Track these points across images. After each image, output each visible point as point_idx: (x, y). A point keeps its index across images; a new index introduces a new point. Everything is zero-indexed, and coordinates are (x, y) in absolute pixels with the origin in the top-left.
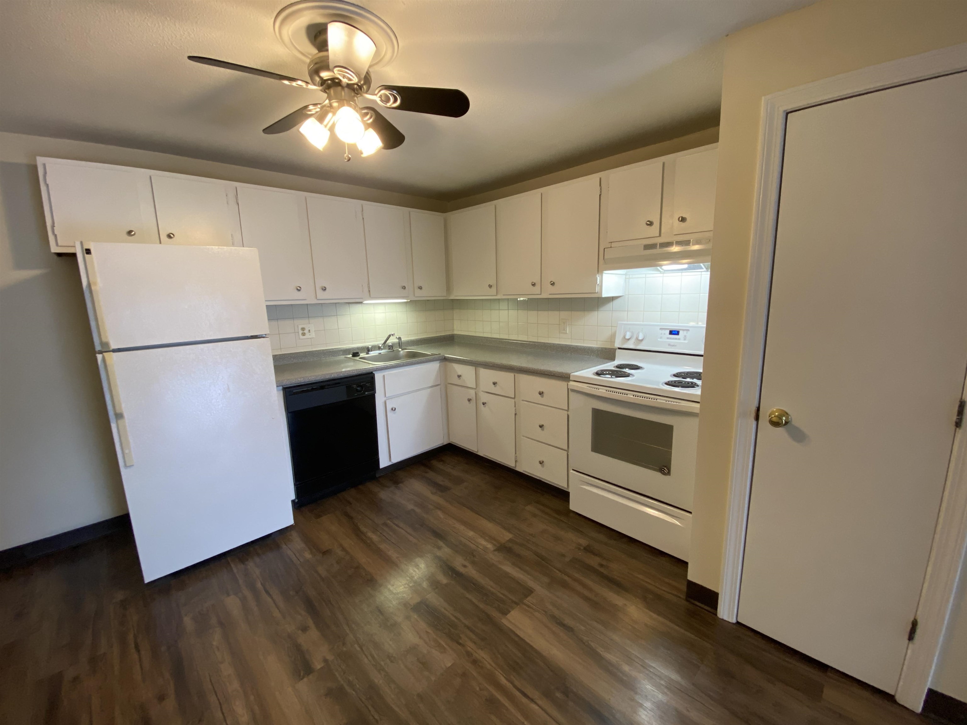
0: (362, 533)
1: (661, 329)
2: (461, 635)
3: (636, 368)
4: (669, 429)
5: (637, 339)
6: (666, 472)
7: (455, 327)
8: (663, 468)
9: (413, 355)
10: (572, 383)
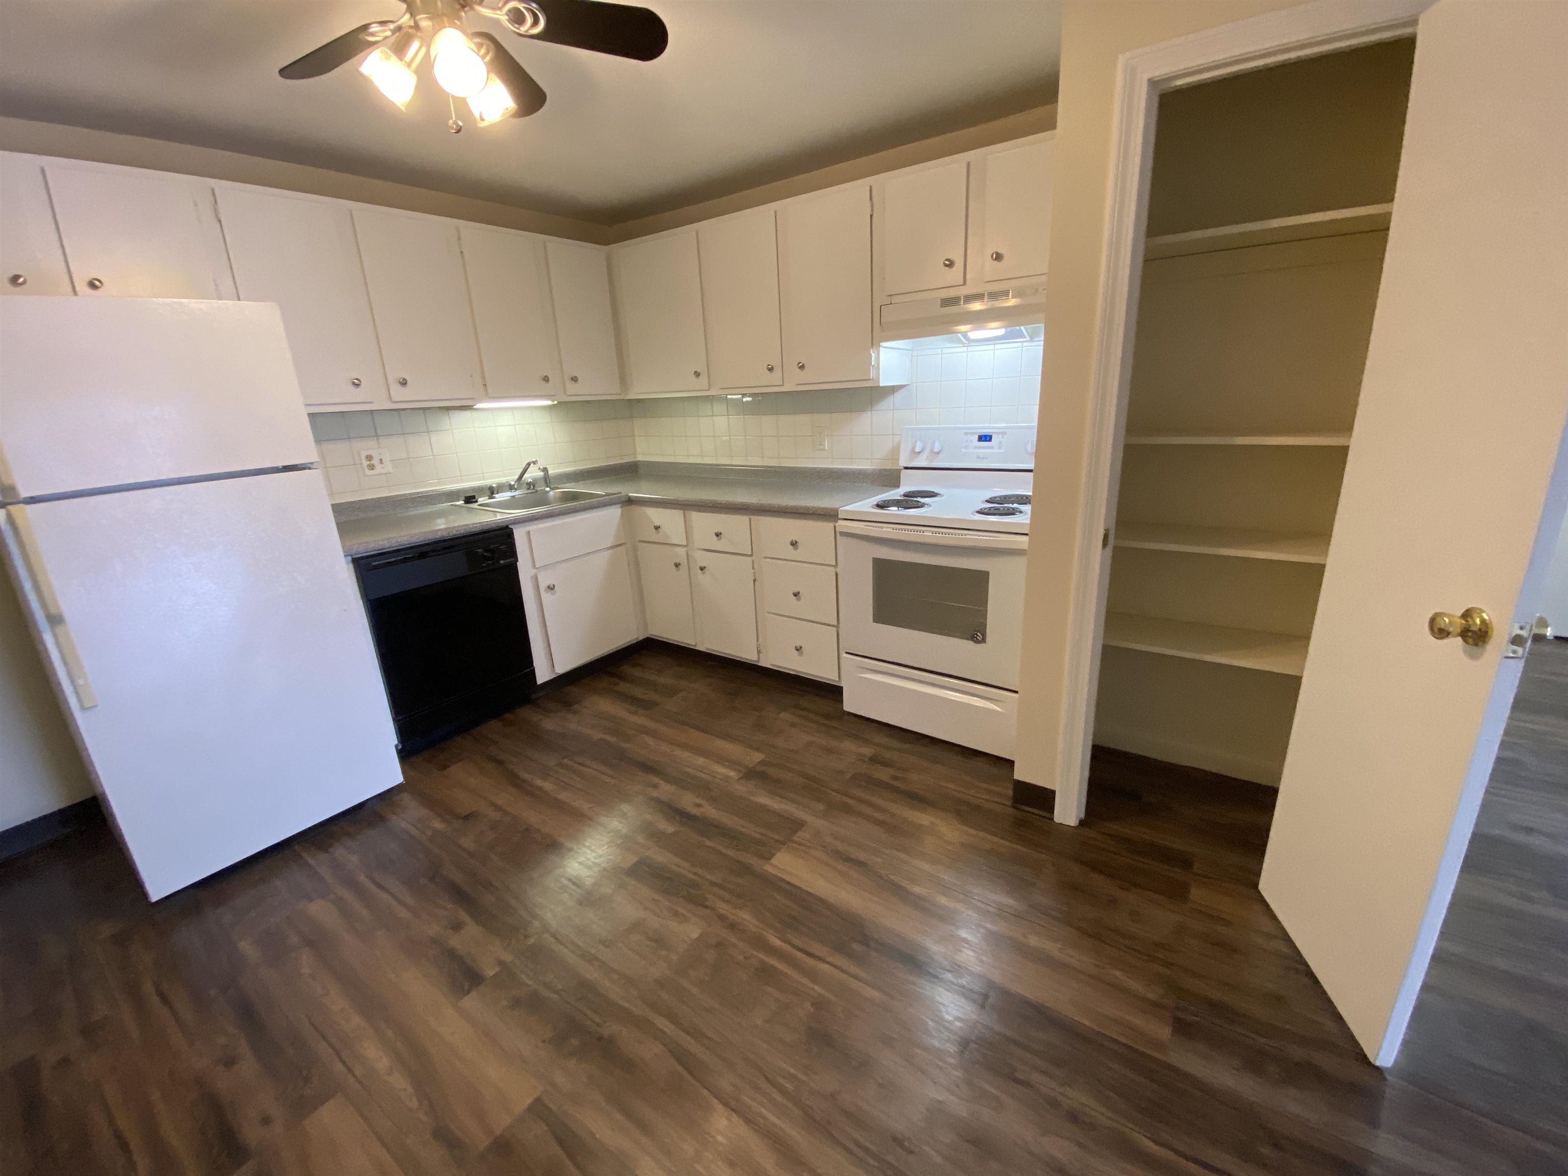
0: (525, 781)
1: (966, 434)
2: (707, 896)
3: (932, 495)
4: (983, 577)
5: (932, 451)
6: (980, 639)
7: (638, 449)
8: (975, 634)
9: (574, 497)
10: (841, 523)
